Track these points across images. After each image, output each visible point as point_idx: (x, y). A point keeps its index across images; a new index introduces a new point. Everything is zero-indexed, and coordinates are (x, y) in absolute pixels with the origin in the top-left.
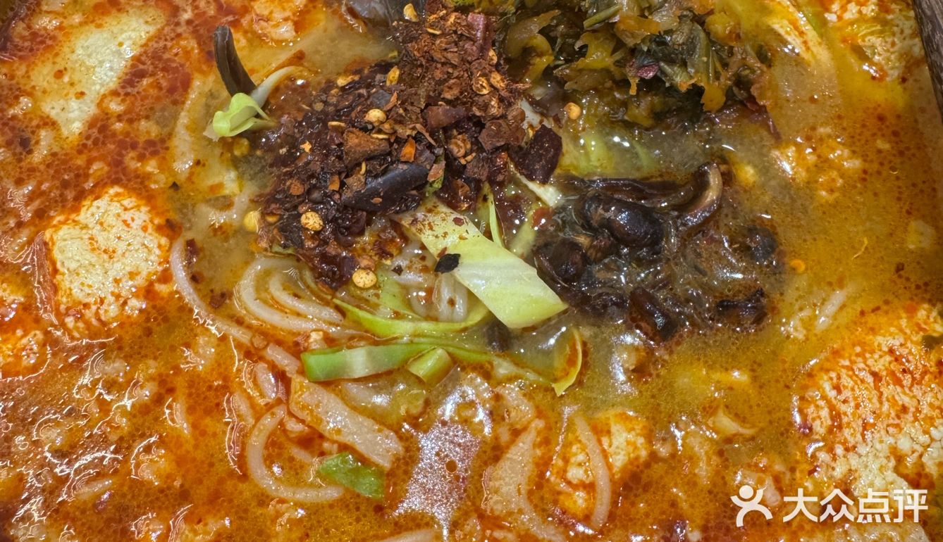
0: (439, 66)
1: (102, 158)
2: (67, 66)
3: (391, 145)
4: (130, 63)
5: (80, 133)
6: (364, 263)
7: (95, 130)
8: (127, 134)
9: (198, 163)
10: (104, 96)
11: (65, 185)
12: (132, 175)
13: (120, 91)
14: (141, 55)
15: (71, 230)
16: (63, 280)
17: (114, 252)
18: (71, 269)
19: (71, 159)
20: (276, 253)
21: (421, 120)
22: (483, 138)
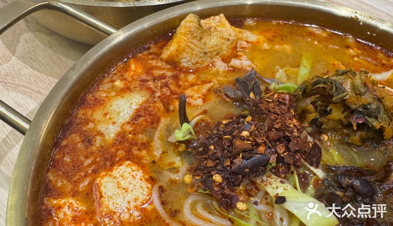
0: (272, 114)
1: (123, 149)
2: (109, 111)
3: (253, 146)
4: (135, 111)
5: (113, 139)
6: (241, 198)
7: (120, 137)
8: (133, 140)
9: (164, 152)
10: (124, 124)
11: (106, 159)
12: (136, 157)
13: (130, 122)
14: (139, 108)
15: (109, 179)
16: (104, 201)
17: (128, 189)
18: (109, 196)
19: (109, 149)
20: (200, 193)
21: (265, 136)
22: (290, 145)
